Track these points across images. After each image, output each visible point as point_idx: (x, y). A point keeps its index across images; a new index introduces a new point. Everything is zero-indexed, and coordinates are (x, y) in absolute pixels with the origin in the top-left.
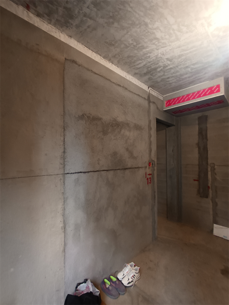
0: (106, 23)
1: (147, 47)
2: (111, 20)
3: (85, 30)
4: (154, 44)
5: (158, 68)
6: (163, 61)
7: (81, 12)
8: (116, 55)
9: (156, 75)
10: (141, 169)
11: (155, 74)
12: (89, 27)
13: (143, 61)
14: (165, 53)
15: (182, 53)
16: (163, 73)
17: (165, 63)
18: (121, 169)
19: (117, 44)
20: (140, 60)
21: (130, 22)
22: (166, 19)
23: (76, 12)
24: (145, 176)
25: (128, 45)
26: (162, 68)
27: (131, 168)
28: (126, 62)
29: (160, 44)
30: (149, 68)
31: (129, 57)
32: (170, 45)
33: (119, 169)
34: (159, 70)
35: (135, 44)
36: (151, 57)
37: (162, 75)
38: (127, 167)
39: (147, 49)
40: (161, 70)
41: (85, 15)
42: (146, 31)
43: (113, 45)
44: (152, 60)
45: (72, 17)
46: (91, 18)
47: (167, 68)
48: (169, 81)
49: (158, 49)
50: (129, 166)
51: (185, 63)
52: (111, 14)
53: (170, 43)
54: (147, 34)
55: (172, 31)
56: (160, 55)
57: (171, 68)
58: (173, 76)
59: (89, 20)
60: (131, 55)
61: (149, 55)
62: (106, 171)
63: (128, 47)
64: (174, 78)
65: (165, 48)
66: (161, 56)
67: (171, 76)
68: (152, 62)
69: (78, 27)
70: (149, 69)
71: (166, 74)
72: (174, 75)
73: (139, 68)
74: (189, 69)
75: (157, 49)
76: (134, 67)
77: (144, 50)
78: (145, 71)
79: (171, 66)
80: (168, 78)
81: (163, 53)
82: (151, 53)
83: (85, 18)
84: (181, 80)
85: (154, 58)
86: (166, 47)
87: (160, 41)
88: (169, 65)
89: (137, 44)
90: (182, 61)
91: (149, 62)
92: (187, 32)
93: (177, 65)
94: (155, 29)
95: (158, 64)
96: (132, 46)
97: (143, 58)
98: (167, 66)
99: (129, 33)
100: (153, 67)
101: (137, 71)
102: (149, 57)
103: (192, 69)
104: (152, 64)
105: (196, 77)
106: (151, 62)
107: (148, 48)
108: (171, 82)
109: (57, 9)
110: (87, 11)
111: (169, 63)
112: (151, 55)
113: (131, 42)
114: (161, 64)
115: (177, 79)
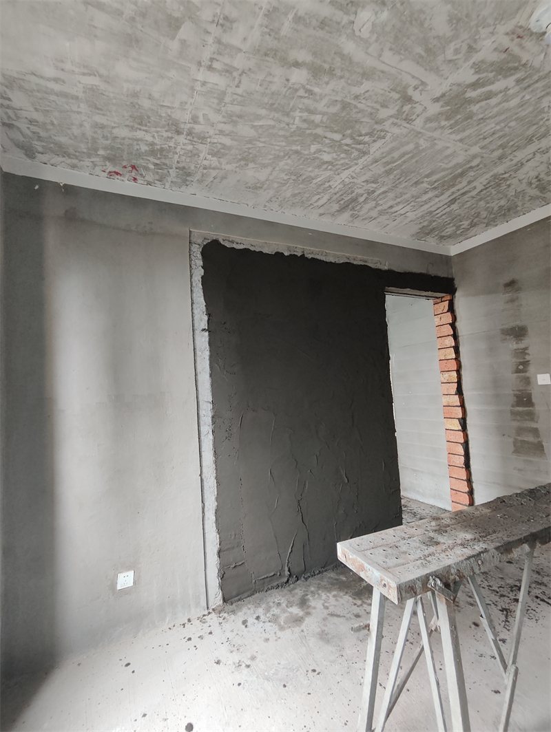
0: (237, 167)
1: (317, 177)
2: (242, 163)
3: (212, 182)
4: (326, 169)
5: (357, 198)
6: (359, 186)
7: (198, 166)
8: (271, 198)
9: (361, 207)
11: (358, 208)
12: (215, 178)
13: (322, 194)
14: (355, 176)
15: (390, 166)
16: (375, 202)
17: (365, 188)
19: (265, 186)
20: (316, 194)
21: (272, 157)
22: (326, 138)
23: (193, 168)
25: (284, 182)
26: (365, 195)
28: (293, 203)
29: (338, 167)
30: (340, 201)
31: (294, 195)
32: (357, 164)
34: (361, 199)
35: (294, 177)
36: (333, 187)
37: (374, 205)
39: (319, 179)
40: (367, 199)
41: (205, 168)
42: (303, 159)
43: (261, 188)
44: (337, 190)
45: (189, 174)
46: (214, 169)
47: (376, 194)
48: (397, 212)
51: (408, 178)
52: (239, 157)
53: (355, 161)
54: (305, 162)
55: (346, 148)
56: (347, 180)
57: (384, 192)
58: (399, 203)
59: (211, 171)
60: (296, 192)
61: (327, 185)
63: (286, 184)
64: (405, 205)
65: (352, 169)
66: (352, 181)
67: (395, 202)
68: (340, 193)
69: (200, 182)
70: (342, 202)
71: (380, 202)
72: (399, 200)
73: (323, 205)
74: (425, 185)
75: (336, 173)
76: (312, 206)
77: (315, 181)
78: (336, 207)
79: (382, 190)
80: (391, 207)
81: (352, 176)
82: (329, 181)
83: (205, 171)
84: (423, 203)
85: (341, 186)
86: (351, 167)
87: (335, 163)
88: (376, 188)
89: (298, 177)
90: (398, 177)
91: (335, 194)
92: (374, 141)
93: (393, 185)
94: (315, 153)
95: (352, 192)
96: (291, 181)
97: (319, 191)
98: (373, 192)
99: (277, 169)
100: (346, 199)
101: (321, 210)
103: (431, 183)
104: (342, 195)
105: (453, 193)
106: (338, 192)
108: (402, 212)
109: (168, 172)
110: (205, 162)
111: (375, 186)
112: (331, 183)
113: (286, 178)
114: (360, 191)
115: (412, 204)
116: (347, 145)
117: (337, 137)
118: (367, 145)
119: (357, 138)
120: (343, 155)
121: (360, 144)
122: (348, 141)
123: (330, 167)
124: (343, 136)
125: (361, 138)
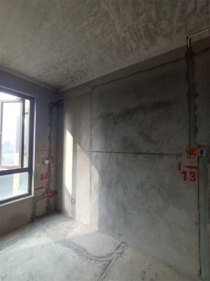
0: (85, 60)
4: (107, 35)
6: (136, 24)
10: (165, 156)
11: (159, 31)
12: (88, 67)
13: (127, 43)
14: (123, 24)
16: (164, 20)
18: (133, 153)
19: (103, 58)
20: (125, 45)
21: (86, 49)
23: (79, 69)
24: (178, 167)
25: (105, 52)
26: (149, 24)
27: (147, 154)
28: (124, 55)
29: (109, 29)
31: (118, 53)
32: (113, 20)
33: (130, 153)
34: (151, 27)
35: (104, 48)
36: (125, 36)
38: (141, 152)
39: (113, 40)
42: (93, 40)
44: (129, 36)
45: (82, 71)
47: (154, 17)
49: (116, 31)
50: (144, 150)
52: (80, 57)
53: (110, 20)
56: (124, 29)
59: (83, 66)
61: (121, 38)
62: (116, 153)
63: (107, 52)
65: (116, 23)
66: (127, 27)
70: (144, 37)
73: (138, 46)
75: (114, 31)
77: (113, 42)
81: (123, 26)
85: (127, 33)
87: (105, 30)
91: (132, 37)
94: (92, 35)
97: (123, 43)
100: (143, 33)
101: (142, 48)
102: (123, 38)
104: (136, 35)
107: (111, 39)
116: (94, 20)
117: (85, 23)
118: (100, 11)
119: (91, 14)
120: (101, 25)
121: (97, 14)
122: (91, 19)
123: (107, 33)
124: (86, 20)
125: (93, 12)
